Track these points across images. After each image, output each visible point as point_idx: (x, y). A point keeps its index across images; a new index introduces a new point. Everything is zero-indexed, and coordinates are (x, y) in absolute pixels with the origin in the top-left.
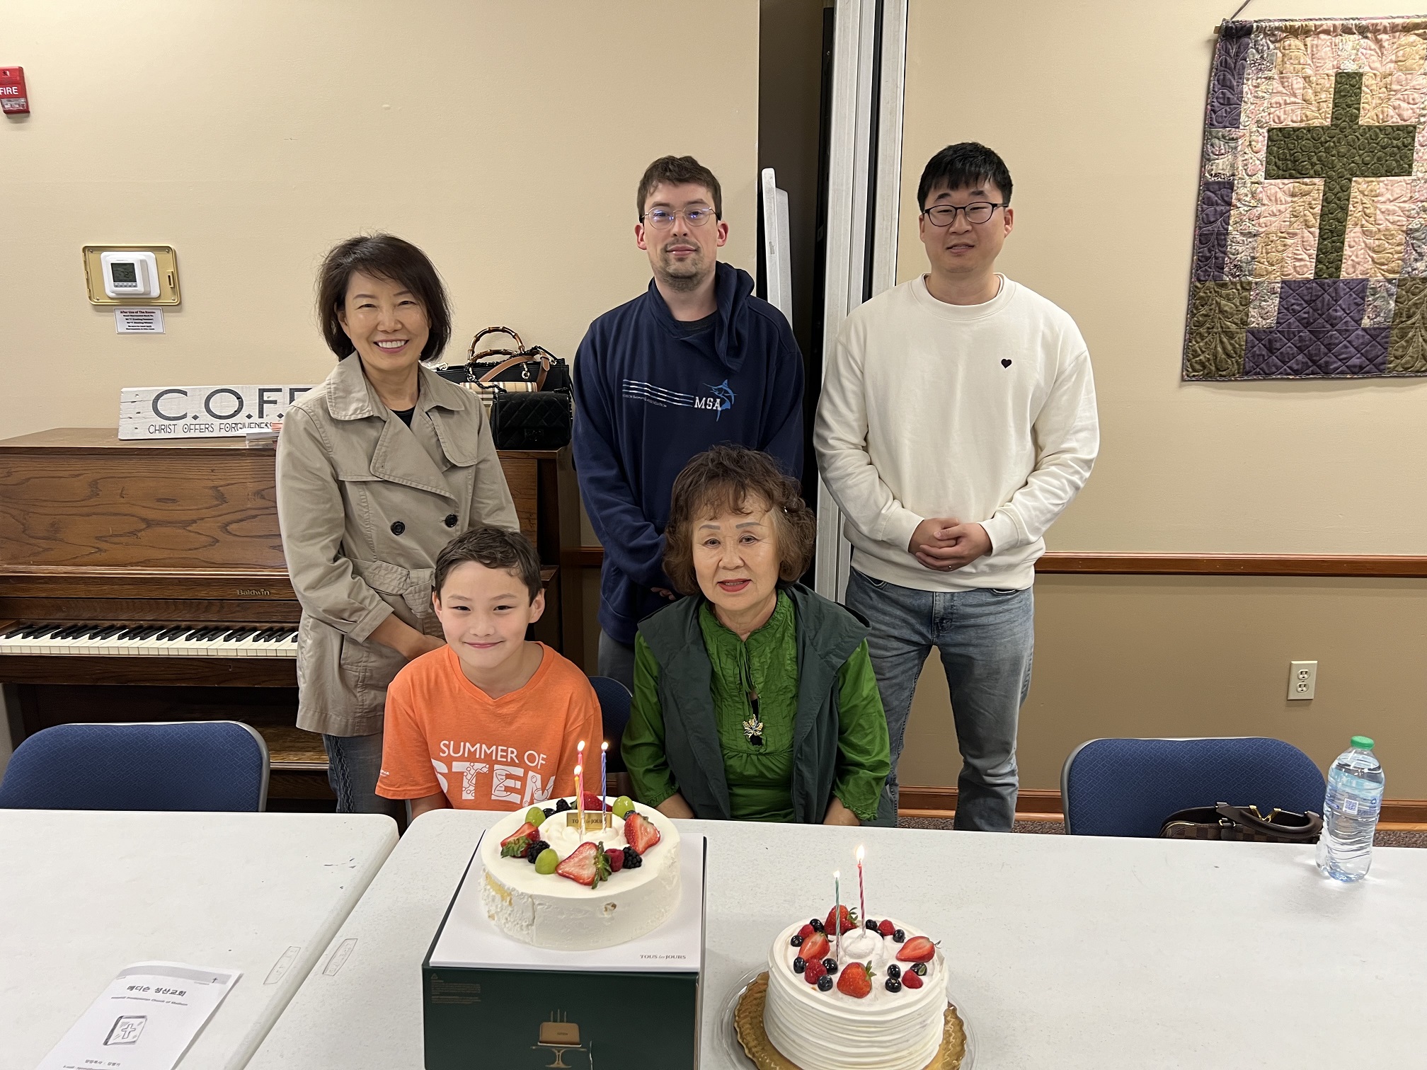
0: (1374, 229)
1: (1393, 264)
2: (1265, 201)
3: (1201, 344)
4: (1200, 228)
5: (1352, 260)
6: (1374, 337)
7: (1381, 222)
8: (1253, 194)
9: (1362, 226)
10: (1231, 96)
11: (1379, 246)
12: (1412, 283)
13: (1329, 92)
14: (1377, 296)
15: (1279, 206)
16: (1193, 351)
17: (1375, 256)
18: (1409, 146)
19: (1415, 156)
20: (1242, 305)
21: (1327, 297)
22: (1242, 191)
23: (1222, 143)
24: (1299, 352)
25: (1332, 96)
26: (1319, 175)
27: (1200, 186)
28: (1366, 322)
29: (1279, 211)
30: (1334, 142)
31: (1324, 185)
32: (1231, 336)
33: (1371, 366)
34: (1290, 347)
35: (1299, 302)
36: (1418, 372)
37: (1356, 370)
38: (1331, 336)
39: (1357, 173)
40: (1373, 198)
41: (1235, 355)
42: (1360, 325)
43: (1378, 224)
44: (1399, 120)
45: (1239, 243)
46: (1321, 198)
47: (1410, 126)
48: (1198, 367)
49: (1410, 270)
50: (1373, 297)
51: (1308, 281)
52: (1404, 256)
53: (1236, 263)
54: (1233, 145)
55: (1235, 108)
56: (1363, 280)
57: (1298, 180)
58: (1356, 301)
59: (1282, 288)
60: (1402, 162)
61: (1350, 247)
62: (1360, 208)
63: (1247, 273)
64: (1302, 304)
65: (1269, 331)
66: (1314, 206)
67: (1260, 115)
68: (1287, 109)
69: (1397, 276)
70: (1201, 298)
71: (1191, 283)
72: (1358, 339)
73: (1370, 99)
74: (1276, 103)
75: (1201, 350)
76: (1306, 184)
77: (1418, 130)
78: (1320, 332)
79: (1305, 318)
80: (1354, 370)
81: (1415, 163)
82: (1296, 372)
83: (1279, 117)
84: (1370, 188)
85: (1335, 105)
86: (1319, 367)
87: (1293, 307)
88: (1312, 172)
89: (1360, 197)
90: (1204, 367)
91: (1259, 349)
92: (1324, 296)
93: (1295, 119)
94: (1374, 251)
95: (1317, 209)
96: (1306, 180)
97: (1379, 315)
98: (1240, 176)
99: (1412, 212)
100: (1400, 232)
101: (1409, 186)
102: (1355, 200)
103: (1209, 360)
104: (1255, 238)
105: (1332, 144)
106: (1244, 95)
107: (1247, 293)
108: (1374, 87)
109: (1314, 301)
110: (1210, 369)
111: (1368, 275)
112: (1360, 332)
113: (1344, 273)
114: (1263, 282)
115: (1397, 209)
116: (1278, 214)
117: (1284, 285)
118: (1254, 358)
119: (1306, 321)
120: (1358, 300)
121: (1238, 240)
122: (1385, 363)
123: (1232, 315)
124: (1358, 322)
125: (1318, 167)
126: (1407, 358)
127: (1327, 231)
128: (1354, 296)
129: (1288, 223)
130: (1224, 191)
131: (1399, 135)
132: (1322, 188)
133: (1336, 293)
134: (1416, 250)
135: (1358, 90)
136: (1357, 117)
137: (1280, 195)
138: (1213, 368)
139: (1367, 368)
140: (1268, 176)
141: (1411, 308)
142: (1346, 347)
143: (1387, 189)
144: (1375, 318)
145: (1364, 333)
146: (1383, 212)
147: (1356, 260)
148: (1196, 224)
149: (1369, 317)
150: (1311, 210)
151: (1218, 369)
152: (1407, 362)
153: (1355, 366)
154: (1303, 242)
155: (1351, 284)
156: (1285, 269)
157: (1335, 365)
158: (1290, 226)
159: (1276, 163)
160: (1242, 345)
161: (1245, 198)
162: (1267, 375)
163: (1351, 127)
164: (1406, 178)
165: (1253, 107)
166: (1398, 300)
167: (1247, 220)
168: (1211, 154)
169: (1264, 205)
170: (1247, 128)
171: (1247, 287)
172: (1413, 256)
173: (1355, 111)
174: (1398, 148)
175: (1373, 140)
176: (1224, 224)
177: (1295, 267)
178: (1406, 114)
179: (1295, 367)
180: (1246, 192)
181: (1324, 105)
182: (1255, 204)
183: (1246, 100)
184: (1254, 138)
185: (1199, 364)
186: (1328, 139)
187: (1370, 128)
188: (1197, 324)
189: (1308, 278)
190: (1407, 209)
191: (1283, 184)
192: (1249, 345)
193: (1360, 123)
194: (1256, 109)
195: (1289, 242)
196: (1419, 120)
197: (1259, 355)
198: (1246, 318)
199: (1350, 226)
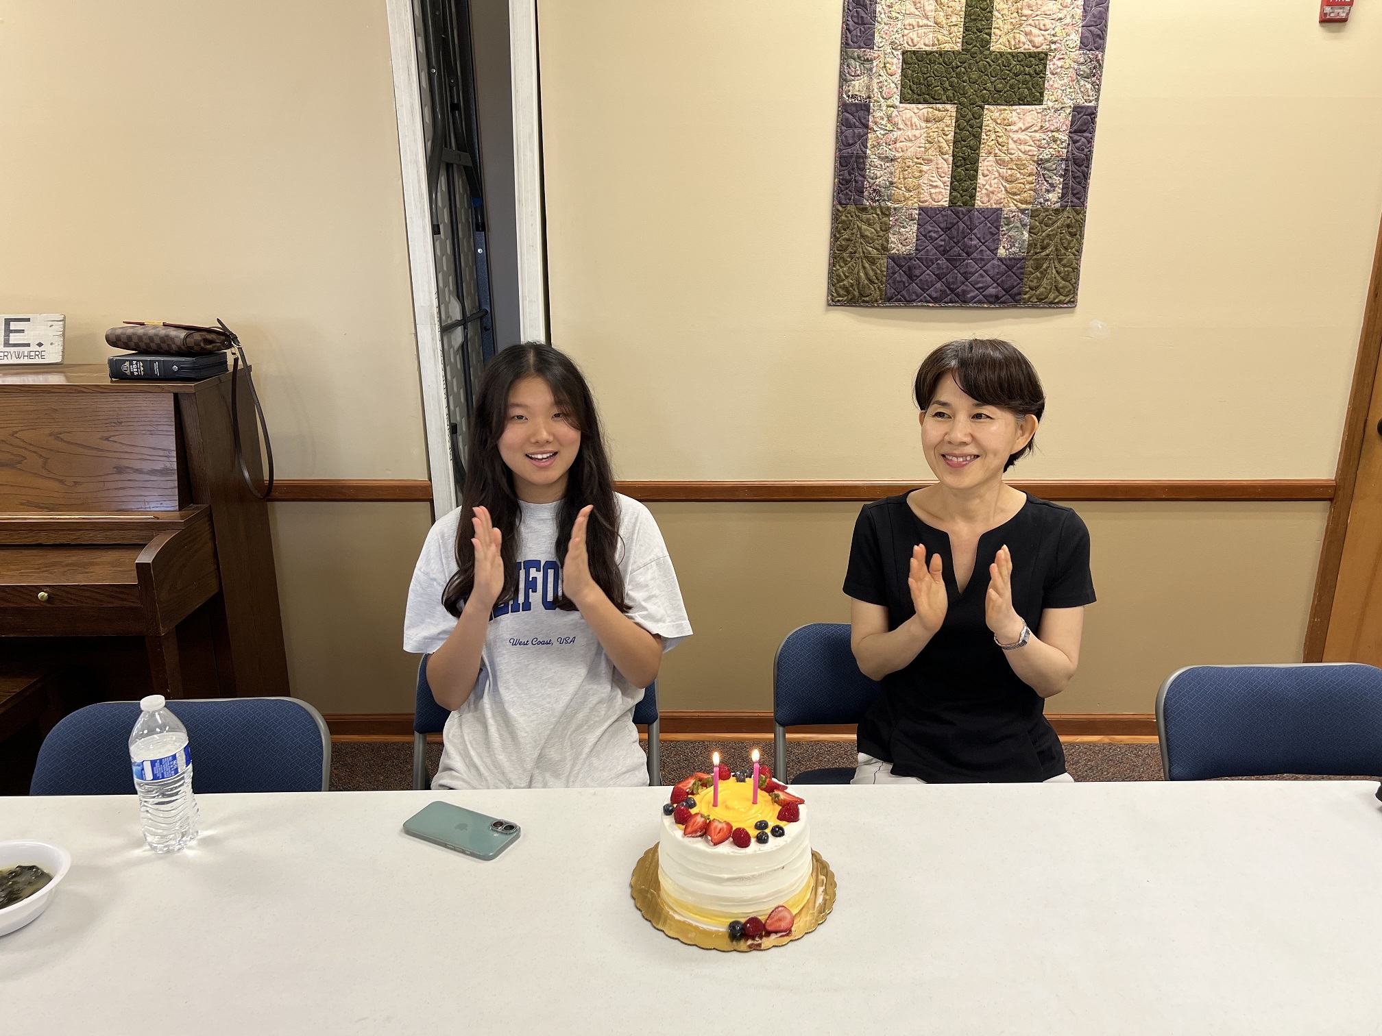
0: (1007, 159)
1: (1025, 195)
2: (901, 126)
3: (845, 269)
4: (840, 150)
5: (986, 189)
6: (1010, 268)
7: (1013, 152)
8: (889, 118)
9: (996, 155)
10: (865, 16)
11: (1011, 175)
12: (1044, 214)
13: (960, 15)
14: (1011, 226)
15: (914, 131)
16: (837, 275)
17: (1008, 186)
18: (1041, 74)
19: (1046, 85)
20: (883, 231)
21: (961, 225)
22: (878, 114)
23: (858, 64)
24: (938, 280)
25: (963, 20)
26: (951, 101)
27: (839, 107)
28: (1002, 252)
29: (915, 136)
30: (965, 68)
31: (956, 111)
32: (873, 261)
33: (1007, 296)
34: (928, 274)
35: (936, 230)
36: (1051, 303)
37: (992, 300)
38: (967, 264)
39: (990, 100)
40: (1006, 127)
41: (876, 281)
42: (996, 254)
43: (1011, 154)
44: (1031, 47)
45: (877, 167)
46: (954, 125)
47: (1042, 52)
48: (842, 292)
49: (1043, 201)
50: (1007, 227)
51: (944, 208)
52: (1035, 186)
53: (875, 188)
54: (868, 66)
55: (869, 28)
56: (997, 210)
57: (931, 106)
58: (990, 230)
59: (919, 214)
60: (1033, 90)
61: (984, 176)
62: (993, 137)
63: (886, 198)
64: (938, 231)
65: (908, 258)
66: (947, 133)
67: (894, 37)
68: (920, 31)
69: (1030, 207)
70: (843, 222)
71: (834, 206)
72: (994, 268)
73: (1001, 24)
74: (910, 25)
75: (845, 275)
76: (939, 110)
77: (1049, 58)
78: (956, 260)
79: (941, 246)
80: (991, 300)
81: (1046, 92)
82: (935, 300)
83: (912, 40)
84: (1002, 116)
85: (966, 29)
86: (957, 295)
87: (930, 234)
88: (944, 98)
89: (993, 125)
90: (848, 292)
91: (900, 276)
92: (959, 224)
93: (927, 43)
94: (1007, 181)
95: (950, 135)
96: (938, 105)
97: (1014, 246)
98: (875, 98)
99: (1043, 142)
100: (1031, 162)
101: (1040, 115)
102: (988, 128)
103: (852, 285)
104: (893, 163)
105: (963, 69)
106: (878, 15)
107: (887, 219)
108: (1006, 12)
109: (949, 229)
110: (854, 295)
111: (1002, 205)
112: (995, 262)
113: (979, 202)
114: (902, 208)
115: (1028, 138)
116: (913, 139)
117: (921, 211)
118: (895, 284)
119: (942, 248)
120: (993, 230)
121: (876, 164)
122: (1020, 294)
123: (873, 240)
124: (994, 251)
125: (950, 93)
126: (1042, 289)
127: (960, 158)
128: (989, 225)
129: (923, 149)
130: (861, 113)
131: (1031, 61)
132: (954, 114)
133: (971, 222)
134: (1046, 181)
135: (989, 14)
136: (988, 42)
137: (915, 120)
138: (856, 293)
139: (1003, 298)
140: (903, 100)
141: (1044, 239)
142: (982, 276)
143: (1019, 118)
144: (1011, 248)
145: (1000, 263)
146: (1015, 142)
147: (990, 189)
148: (836, 145)
149: (1004, 247)
150: (945, 137)
151: (861, 295)
152: (1041, 294)
153: (991, 296)
154: (937, 168)
155: (986, 213)
156: (922, 196)
157: (972, 294)
158: (926, 152)
159: (910, 86)
160: (884, 271)
161: (881, 121)
162: (908, 302)
163: (981, 53)
164: (1037, 107)
165: (887, 27)
166: (1032, 231)
167: (884, 144)
168: (847, 75)
169: (900, 129)
170: (882, 49)
171: (886, 212)
172: (1045, 187)
173: (985, 36)
174: (1029, 74)
175: (1005, 67)
176: (862, 147)
177: (931, 194)
178: (1038, 40)
179: (934, 295)
180: (882, 115)
181: (954, 29)
182: (891, 129)
183: (879, 20)
184: (888, 59)
185: (843, 289)
186: (959, 64)
187: (1002, 54)
188: (840, 248)
189: (942, 205)
190: (1038, 138)
191: (918, 108)
192: (890, 271)
193: (991, 49)
194: (890, 30)
195: (925, 168)
196: (1050, 47)
197: (899, 282)
198: (885, 244)
199: (984, 155)
